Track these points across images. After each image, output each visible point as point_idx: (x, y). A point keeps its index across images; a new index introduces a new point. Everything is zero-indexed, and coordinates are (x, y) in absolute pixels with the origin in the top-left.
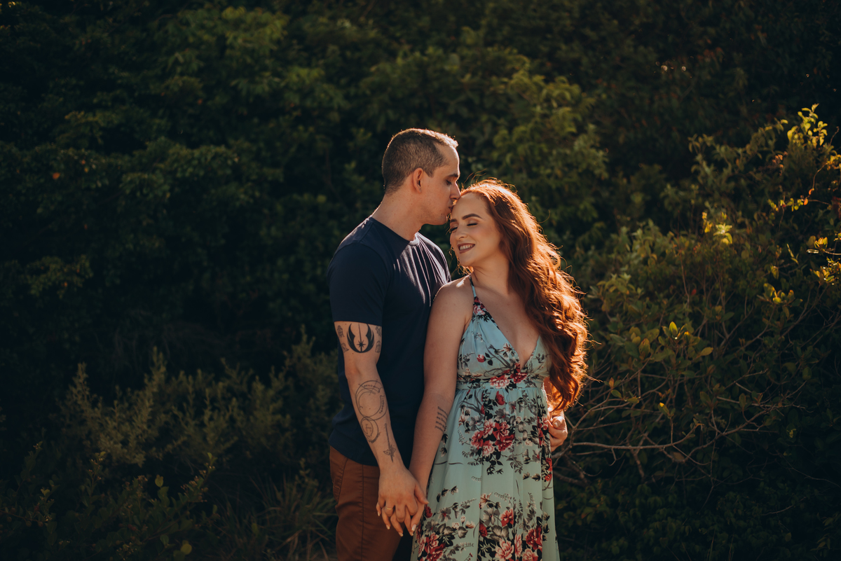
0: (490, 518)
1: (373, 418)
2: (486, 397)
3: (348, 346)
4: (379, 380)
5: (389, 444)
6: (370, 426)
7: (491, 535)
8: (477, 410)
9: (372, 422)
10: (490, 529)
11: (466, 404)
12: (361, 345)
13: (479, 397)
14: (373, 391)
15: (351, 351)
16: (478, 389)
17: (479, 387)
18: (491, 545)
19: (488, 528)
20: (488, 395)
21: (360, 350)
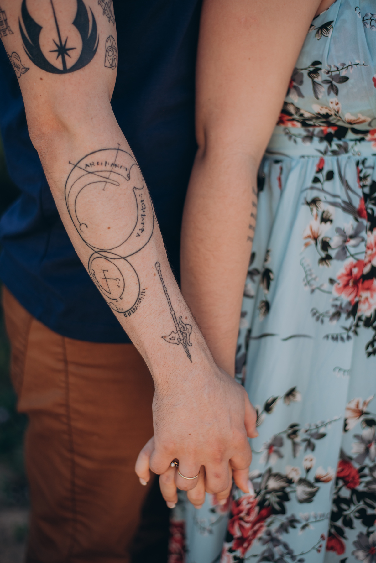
0: (367, 450)
1: (121, 252)
2: (365, 177)
3: (25, 60)
4: (125, 146)
5: (174, 316)
6: (117, 274)
7: (368, 483)
8: (348, 207)
9: (121, 263)
10: (366, 471)
11: (322, 196)
12: (62, 50)
13: (351, 176)
14: (113, 176)
15: (35, 71)
16: (343, 157)
17: (346, 150)
18: (366, 503)
19: (362, 469)
20: (369, 171)
21: (60, 66)
